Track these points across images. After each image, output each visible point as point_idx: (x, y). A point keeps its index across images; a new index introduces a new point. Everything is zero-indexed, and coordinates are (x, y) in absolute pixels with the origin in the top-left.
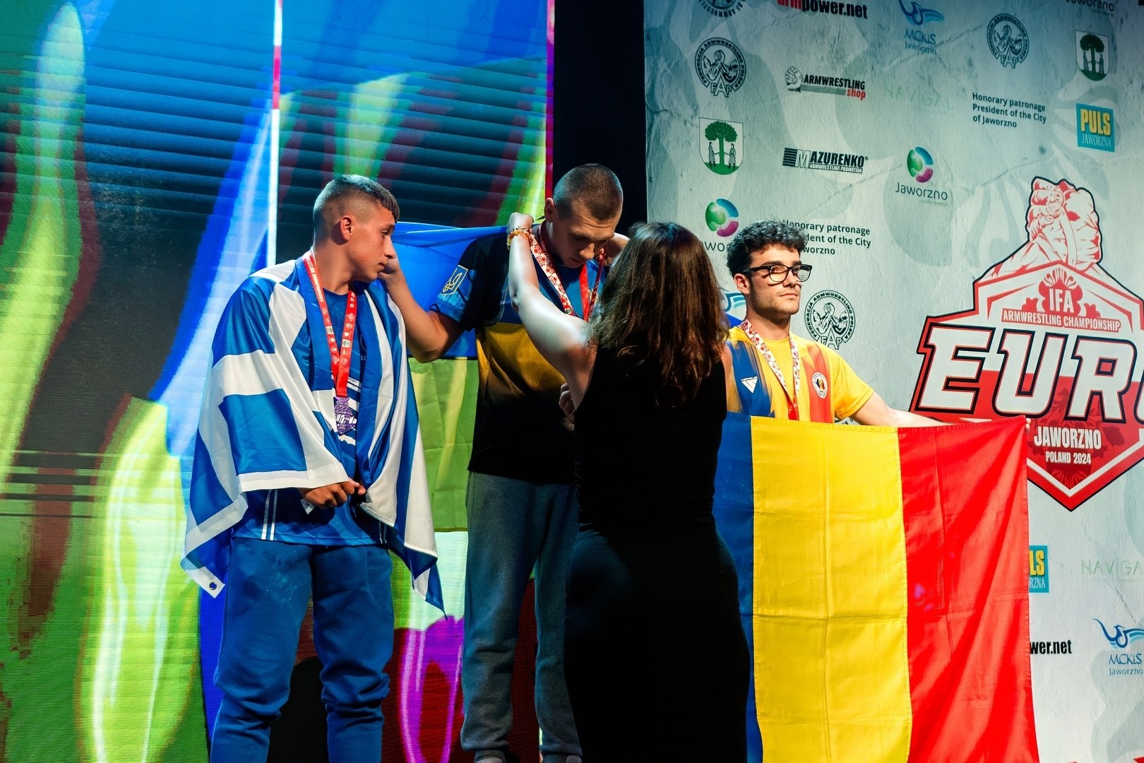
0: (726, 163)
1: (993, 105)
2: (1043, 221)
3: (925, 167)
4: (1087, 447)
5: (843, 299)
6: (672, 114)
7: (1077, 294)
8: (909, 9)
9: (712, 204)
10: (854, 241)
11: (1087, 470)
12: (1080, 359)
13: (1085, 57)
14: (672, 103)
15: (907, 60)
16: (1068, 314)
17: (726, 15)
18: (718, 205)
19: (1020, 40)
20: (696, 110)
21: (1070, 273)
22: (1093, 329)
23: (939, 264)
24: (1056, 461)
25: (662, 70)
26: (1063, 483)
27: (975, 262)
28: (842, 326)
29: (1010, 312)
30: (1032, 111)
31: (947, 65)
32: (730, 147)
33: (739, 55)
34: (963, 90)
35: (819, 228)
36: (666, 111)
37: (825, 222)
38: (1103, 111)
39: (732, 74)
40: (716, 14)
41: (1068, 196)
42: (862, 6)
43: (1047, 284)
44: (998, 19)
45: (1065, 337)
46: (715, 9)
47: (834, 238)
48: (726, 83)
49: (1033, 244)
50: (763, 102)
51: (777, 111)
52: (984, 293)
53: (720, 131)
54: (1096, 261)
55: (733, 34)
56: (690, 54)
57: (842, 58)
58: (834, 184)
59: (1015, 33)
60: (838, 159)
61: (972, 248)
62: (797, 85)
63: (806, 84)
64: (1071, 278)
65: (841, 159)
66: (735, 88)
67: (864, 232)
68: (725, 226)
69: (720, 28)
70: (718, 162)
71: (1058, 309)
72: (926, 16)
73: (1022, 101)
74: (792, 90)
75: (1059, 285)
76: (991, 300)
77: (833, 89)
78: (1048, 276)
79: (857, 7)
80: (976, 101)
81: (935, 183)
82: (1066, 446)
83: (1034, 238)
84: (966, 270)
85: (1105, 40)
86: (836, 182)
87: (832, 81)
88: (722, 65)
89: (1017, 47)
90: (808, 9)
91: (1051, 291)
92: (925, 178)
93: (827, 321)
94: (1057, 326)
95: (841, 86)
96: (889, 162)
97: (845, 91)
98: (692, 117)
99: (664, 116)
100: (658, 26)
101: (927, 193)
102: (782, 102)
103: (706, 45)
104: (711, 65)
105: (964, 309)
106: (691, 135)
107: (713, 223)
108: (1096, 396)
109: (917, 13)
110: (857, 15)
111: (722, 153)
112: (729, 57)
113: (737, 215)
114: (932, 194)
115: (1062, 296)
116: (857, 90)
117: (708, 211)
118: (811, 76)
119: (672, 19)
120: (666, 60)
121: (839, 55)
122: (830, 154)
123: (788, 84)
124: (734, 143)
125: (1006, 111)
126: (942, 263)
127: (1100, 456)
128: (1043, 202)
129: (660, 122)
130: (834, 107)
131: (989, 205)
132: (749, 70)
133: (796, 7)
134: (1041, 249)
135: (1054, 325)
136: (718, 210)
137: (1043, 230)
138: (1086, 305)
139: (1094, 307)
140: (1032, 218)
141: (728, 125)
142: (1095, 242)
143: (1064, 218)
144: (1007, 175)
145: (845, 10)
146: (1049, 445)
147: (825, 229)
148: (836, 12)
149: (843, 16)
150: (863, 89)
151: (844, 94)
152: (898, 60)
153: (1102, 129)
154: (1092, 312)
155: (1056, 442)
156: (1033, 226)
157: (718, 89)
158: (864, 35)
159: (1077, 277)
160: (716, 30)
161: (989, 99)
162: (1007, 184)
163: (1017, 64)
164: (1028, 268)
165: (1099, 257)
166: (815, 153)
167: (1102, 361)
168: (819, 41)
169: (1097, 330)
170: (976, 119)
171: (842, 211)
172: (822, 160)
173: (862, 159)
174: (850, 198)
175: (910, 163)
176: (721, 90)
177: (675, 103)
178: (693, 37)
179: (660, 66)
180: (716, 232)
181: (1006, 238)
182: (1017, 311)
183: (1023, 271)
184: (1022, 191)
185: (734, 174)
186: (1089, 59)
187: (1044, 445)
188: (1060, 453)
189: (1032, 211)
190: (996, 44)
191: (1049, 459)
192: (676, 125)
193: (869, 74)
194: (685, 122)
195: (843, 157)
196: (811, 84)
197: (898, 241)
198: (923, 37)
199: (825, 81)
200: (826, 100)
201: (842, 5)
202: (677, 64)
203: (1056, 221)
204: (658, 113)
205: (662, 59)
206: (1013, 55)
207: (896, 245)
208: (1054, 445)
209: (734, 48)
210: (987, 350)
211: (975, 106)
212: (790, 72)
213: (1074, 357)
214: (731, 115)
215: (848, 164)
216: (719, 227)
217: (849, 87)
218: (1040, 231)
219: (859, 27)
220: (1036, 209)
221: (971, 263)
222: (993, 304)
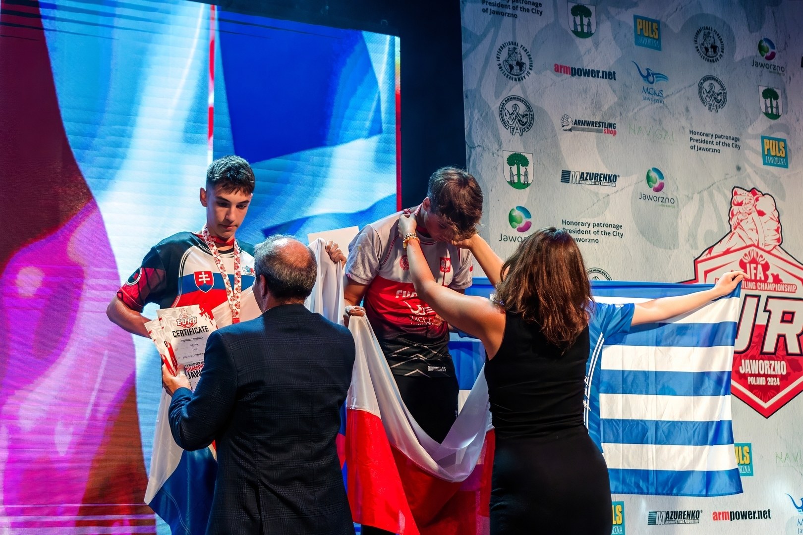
0: (522, 181)
1: (703, 138)
2: (740, 217)
3: (659, 181)
4: (777, 373)
5: (605, 274)
6: (484, 148)
7: (766, 267)
8: (645, 73)
9: (513, 210)
10: (612, 233)
11: (777, 389)
12: (770, 312)
13: (766, 104)
14: (484, 141)
15: (644, 108)
16: (760, 281)
17: (519, 80)
18: (517, 211)
19: (721, 93)
20: (500, 145)
21: (761, 252)
22: (778, 291)
23: (670, 248)
24: (755, 384)
25: (476, 118)
26: (761, 399)
27: (694, 246)
30: (730, 142)
31: (672, 111)
32: (525, 170)
33: (529, 107)
34: (683, 128)
35: (587, 226)
36: (480, 146)
37: (591, 221)
38: (779, 140)
39: (524, 120)
40: (512, 79)
41: (757, 200)
42: (612, 72)
43: (745, 261)
44: (706, 79)
45: (759, 297)
46: (512, 76)
47: (598, 231)
48: (521, 126)
49: (734, 233)
50: (546, 139)
51: (556, 145)
52: (702, 267)
53: (517, 160)
54: (778, 244)
55: (524, 92)
56: (495, 106)
57: (599, 108)
58: (597, 194)
59: (717, 88)
60: (599, 177)
61: (692, 237)
62: (570, 127)
63: (575, 126)
64: (761, 256)
65: (601, 177)
66: (527, 130)
67: (618, 227)
68: (522, 225)
69: (516, 89)
70: (516, 181)
71: (753, 278)
72: (656, 78)
73: (723, 135)
74: (566, 130)
75: (754, 261)
76: (706, 273)
77: (594, 129)
78: (746, 255)
79: (609, 72)
80: (691, 136)
81: (667, 192)
82: (762, 372)
83: (735, 228)
84: (689, 252)
85: (779, 92)
86: (598, 193)
87: (593, 124)
88: (518, 114)
89: (719, 98)
90: (575, 75)
91: (748, 265)
92: (659, 189)
94: (752, 289)
95: (600, 127)
96: (634, 178)
97: (602, 130)
98: (498, 150)
99: (478, 150)
100: (473, 88)
101: (661, 199)
102: (559, 138)
103: (506, 101)
104: (510, 114)
105: (688, 279)
106: (497, 163)
107: (514, 223)
108: (782, 339)
109: (650, 75)
110: (609, 78)
111: (519, 175)
112: (522, 109)
113: (530, 217)
114: (664, 200)
115: (756, 269)
116: (610, 129)
117: (510, 215)
118: (578, 121)
119: (483, 84)
120: (479, 112)
121: (597, 106)
122: (593, 174)
123: (563, 126)
124: (527, 167)
125: (713, 142)
126: (672, 247)
127: (786, 380)
128: (740, 204)
129: (476, 154)
130: (595, 141)
131: (703, 207)
132: (536, 117)
133: (567, 73)
134: (740, 236)
135: (751, 289)
136: (517, 213)
137: (741, 224)
138: (773, 275)
139: (778, 276)
140: (733, 215)
141: (522, 155)
142: (777, 230)
143: (755, 215)
144: (715, 186)
145: (600, 74)
146: (750, 372)
147: (591, 225)
148: (595, 77)
149: (599, 79)
150: (615, 128)
151: (602, 133)
152: (638, 108)
153: (779, 153)
154: (777, 280)
155: (755, 370)
156: (734, 221)
157: (515, 130)
158: (614, 91)
159: (765, 255)
160: (512, 90)
161: (701, 134)
162: (715, 193)
163: (720, 110)
164: (731, 250)
165: (780, 241)
166: (583, 174)
167: (784, 313)
168: (583, 96)
169: (781, 291)
170: (693, 148)
171: (603, 213)
172: (588, 178)
173: (615, 177)
174: (608, 203)
175: (649, 179)
176: (517, 131)
177: (486, 141)
178: (497, 95)
179: (475, 115)
180: (516, 229)
181: (715, 229)
183: (727, 252)
184: (725, 196)
185: (528, 189)
186: (769, 105)
187: (746, 372)
188: (758, 378)
189: (733, 210)
190: (704, 96)
191: (750, 382)
192: (486, 155)
193: (618, 119)
194: (493, 154)
195: (602, 176)
196: (579, 126)
197: (642, 234)
198: (655, 92)
199: (588, 124)
200: (590, 137)
201: (598, 72)
202: (487, 114)
203: (750, 216)
204: (474, 148)
205: (476, 111)
206: (716, 103)
207: (641, 235)
208: (753, 372)
209: (525, 102)
211: (691, 139)
212: (565, 118)
213: (765, 311)
214: (525, 148)
215: (606, 181)
216: (518, 226)
217: (605, 127)
218: (739, 224)
219: (610, 86)
220: (735, 209)
221: (692, 247)
222: (708, 275)
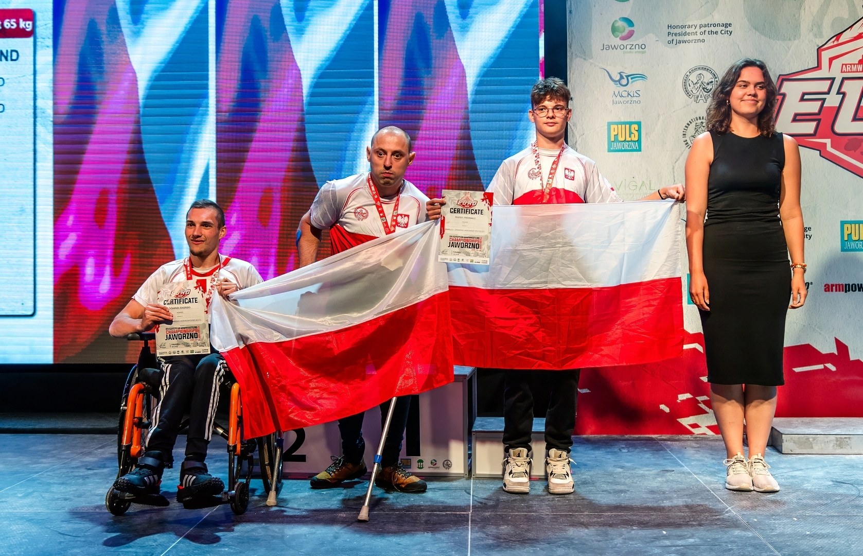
5: (710, 70)
9: (616, 21)
10: (719, 32)
18: (620, 21)
27: (819, 35)
28: (709, 87)
29: (848, 66)
35: (694, 27)
37: (698, 23)
47: (705, 32)
52: (826, 55)
61: (817, 26)
67: (726, 25)
68: (624, 34)
76: (831, 60)
84: (812, 41)
93: (698, 85)
105: (810, 67)
107: (617, 32)
113: (633, 26)
117: (613, 26)
126: (792, 38)
147: (698, 27)
171: (711, 14)
180: (618, 38)
181: (846, 16)
182: (854, 64)
183: (859, 37)
197: (755, 28)
207: (754, 31)
210: (828, 93)
216: (620, 35)
221: (815, 36)
222: (834, 62)
